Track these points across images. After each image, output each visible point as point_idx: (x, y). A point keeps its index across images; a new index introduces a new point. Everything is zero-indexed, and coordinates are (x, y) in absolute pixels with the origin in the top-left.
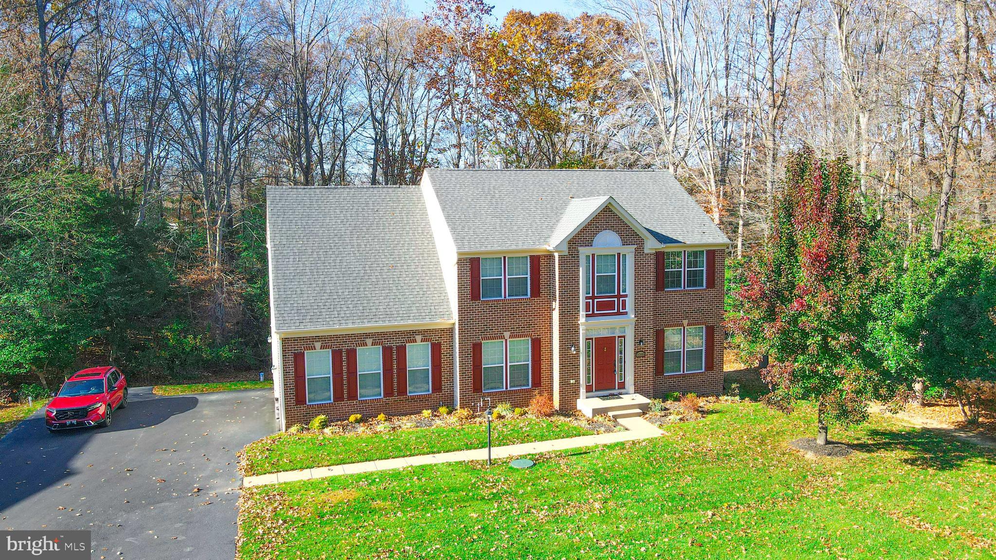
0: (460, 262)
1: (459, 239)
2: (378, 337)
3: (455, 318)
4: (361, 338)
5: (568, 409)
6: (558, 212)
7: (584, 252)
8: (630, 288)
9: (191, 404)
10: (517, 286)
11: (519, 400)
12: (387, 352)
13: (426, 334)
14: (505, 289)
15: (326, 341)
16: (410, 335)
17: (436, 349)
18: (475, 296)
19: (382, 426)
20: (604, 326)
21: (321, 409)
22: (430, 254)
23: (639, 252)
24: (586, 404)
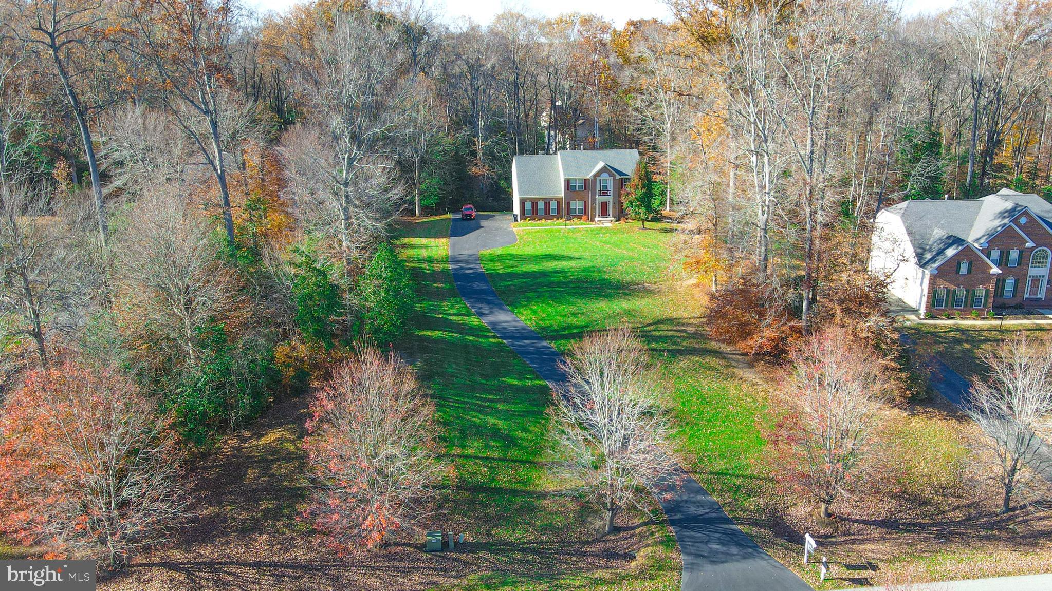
0: (565, 180)
1: (565, 175)
2: (543, 199)
3: (563, 195)
4: (539, 199)
5: (593, 220)
6: (594, 167)
7: (598, 179)
8: (611, 189)
9: (494, 216)
10: (580, 187)
11: (580, 218)
12: (545, 203)
13: (556, 199)
14: (577, 188)
15: (530, 200)
16: (551, 199)
17: (558, 203)
18: (568, 190)
19: (543, 221)
20: (604, 199)
21: (529, 217)
22: (559, 177)
23: (614, 179)
24: (597, 219)
